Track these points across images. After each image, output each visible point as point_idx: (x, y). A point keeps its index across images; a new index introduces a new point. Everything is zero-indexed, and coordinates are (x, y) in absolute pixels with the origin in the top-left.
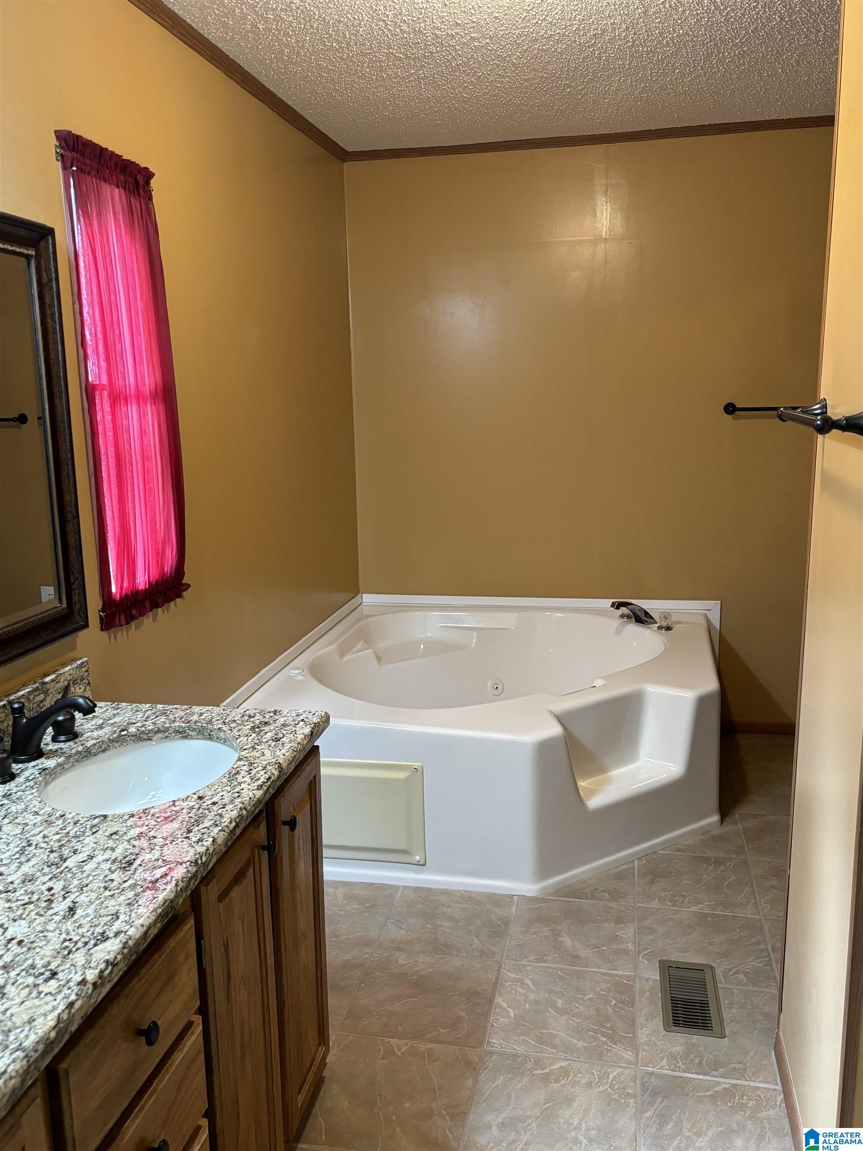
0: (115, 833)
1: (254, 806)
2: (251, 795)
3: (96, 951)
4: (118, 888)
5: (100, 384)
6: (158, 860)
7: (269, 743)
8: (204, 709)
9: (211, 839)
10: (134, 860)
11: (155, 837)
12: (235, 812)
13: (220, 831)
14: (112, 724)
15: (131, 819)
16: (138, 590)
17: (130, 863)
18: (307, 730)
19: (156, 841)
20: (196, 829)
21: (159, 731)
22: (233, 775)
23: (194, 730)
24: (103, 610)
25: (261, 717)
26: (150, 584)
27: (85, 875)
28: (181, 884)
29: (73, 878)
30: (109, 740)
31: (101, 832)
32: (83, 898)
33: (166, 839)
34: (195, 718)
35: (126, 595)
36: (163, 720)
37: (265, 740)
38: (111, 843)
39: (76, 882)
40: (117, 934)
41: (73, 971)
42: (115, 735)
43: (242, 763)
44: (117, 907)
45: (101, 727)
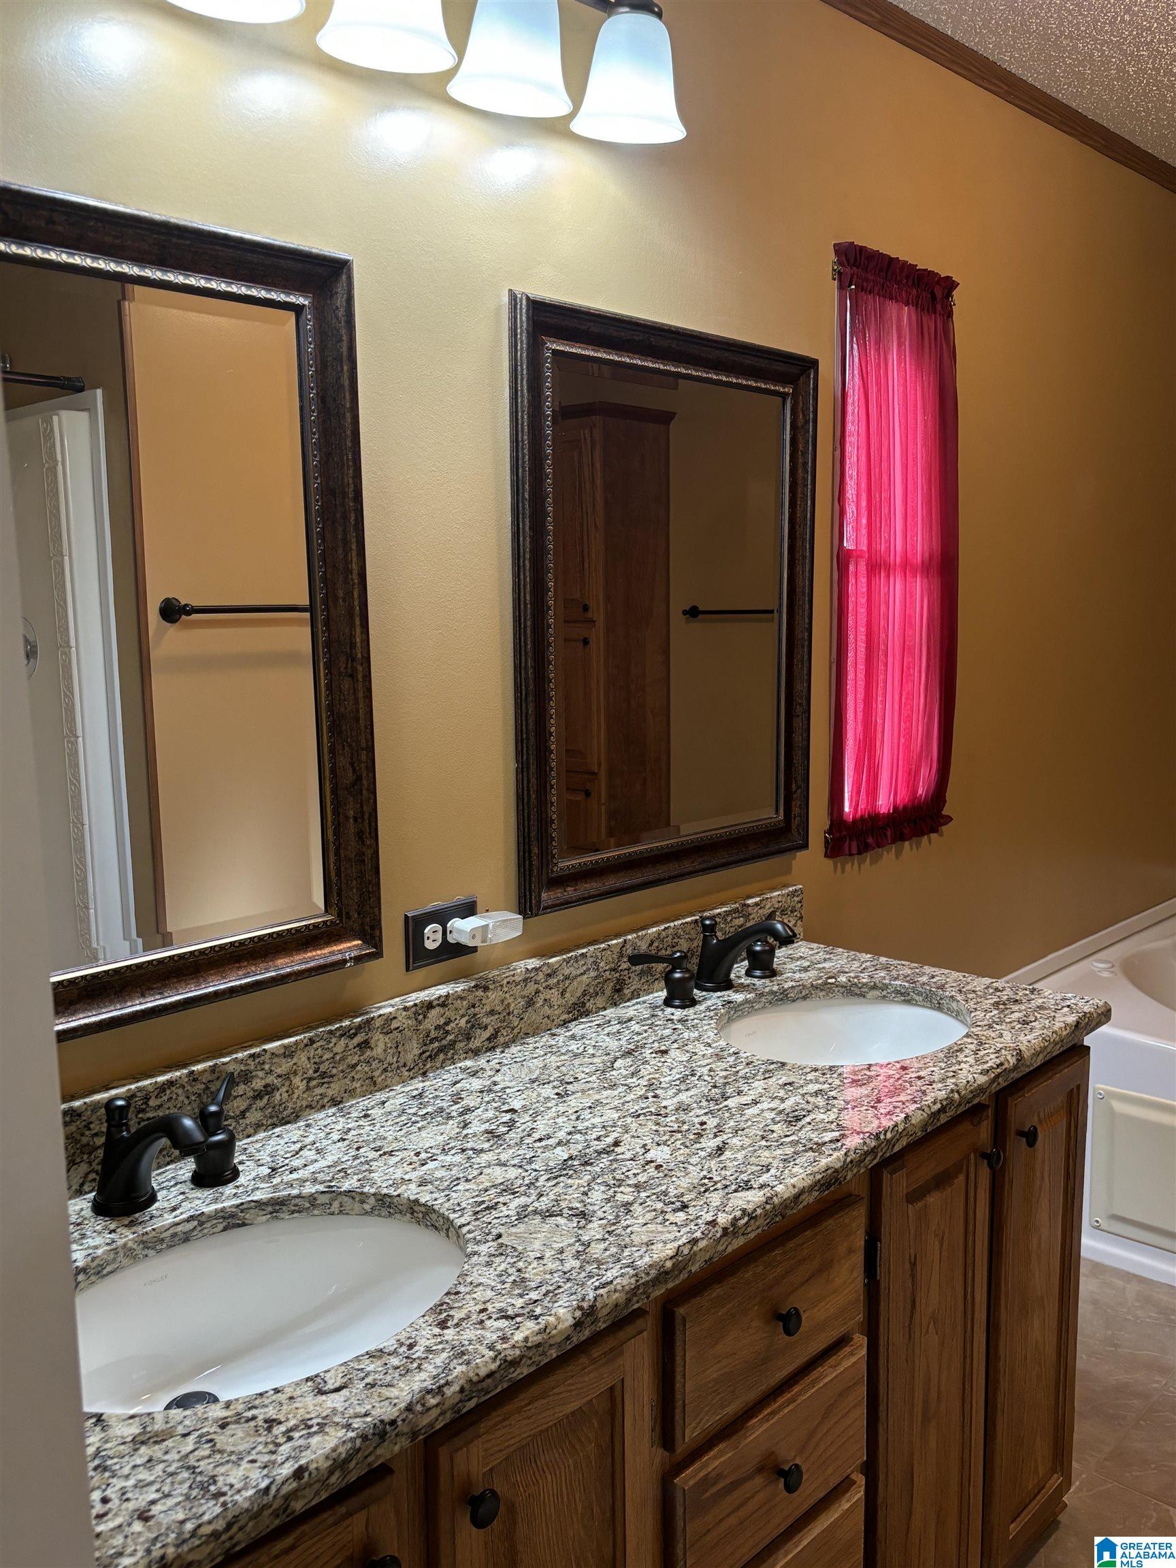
0: (790, 1084)
1: (971, 1092)
2: (970, 1078)
3: (736, 1197)
4: (777, 1141)
5: (856, 550)
6: (832, 1123)
7: (1013, 1025)
8: (938, 971)
9: (903, 1116)
10: (804, 1116)
11: (835, 1098)
12: (944, 1092)
13: (918, 1109)
14: (820, 969)
15: (813, 1073)
16: (879, 813)
17: (798, 1119)
18: (1072, 1019)
19: (835, 1102)
20: (889, 1100)
21: (874, 987)
22: (953, 1052)
23: (920, 994)
24: (830, 831)
25: (1011, 993)
26: (895, 808)
27: (744, 1119)
28: (852, 1156)
29: (730, 1118)
30: (812, 985)
31: (774, 1079)
32: (735, 1141)
33: (847, 1103)
34: (924, 979)
35: (862, 817)
36: (882, 975)
37: (1008, 1020)
38: (782, 1093)
39: (732, 1123)
40: (762, 1187)
41: (706, 1210)
42: (820, 982)
43: (969, 1040)
44: (770, 1160)
45: (806, 969)
